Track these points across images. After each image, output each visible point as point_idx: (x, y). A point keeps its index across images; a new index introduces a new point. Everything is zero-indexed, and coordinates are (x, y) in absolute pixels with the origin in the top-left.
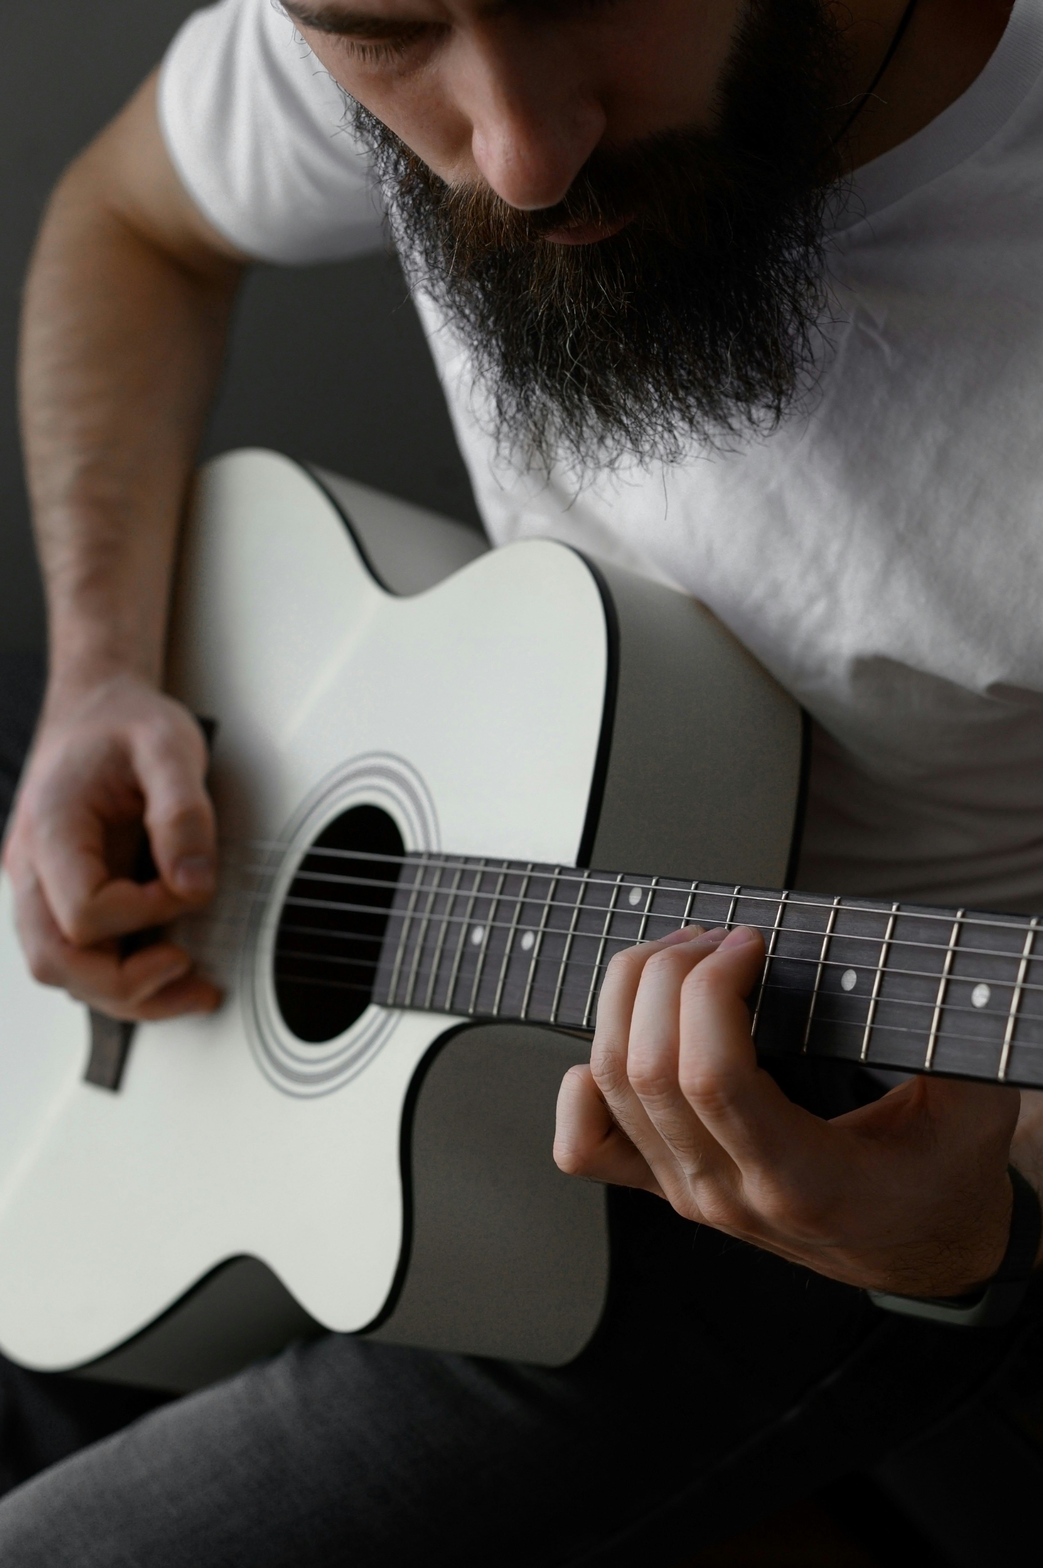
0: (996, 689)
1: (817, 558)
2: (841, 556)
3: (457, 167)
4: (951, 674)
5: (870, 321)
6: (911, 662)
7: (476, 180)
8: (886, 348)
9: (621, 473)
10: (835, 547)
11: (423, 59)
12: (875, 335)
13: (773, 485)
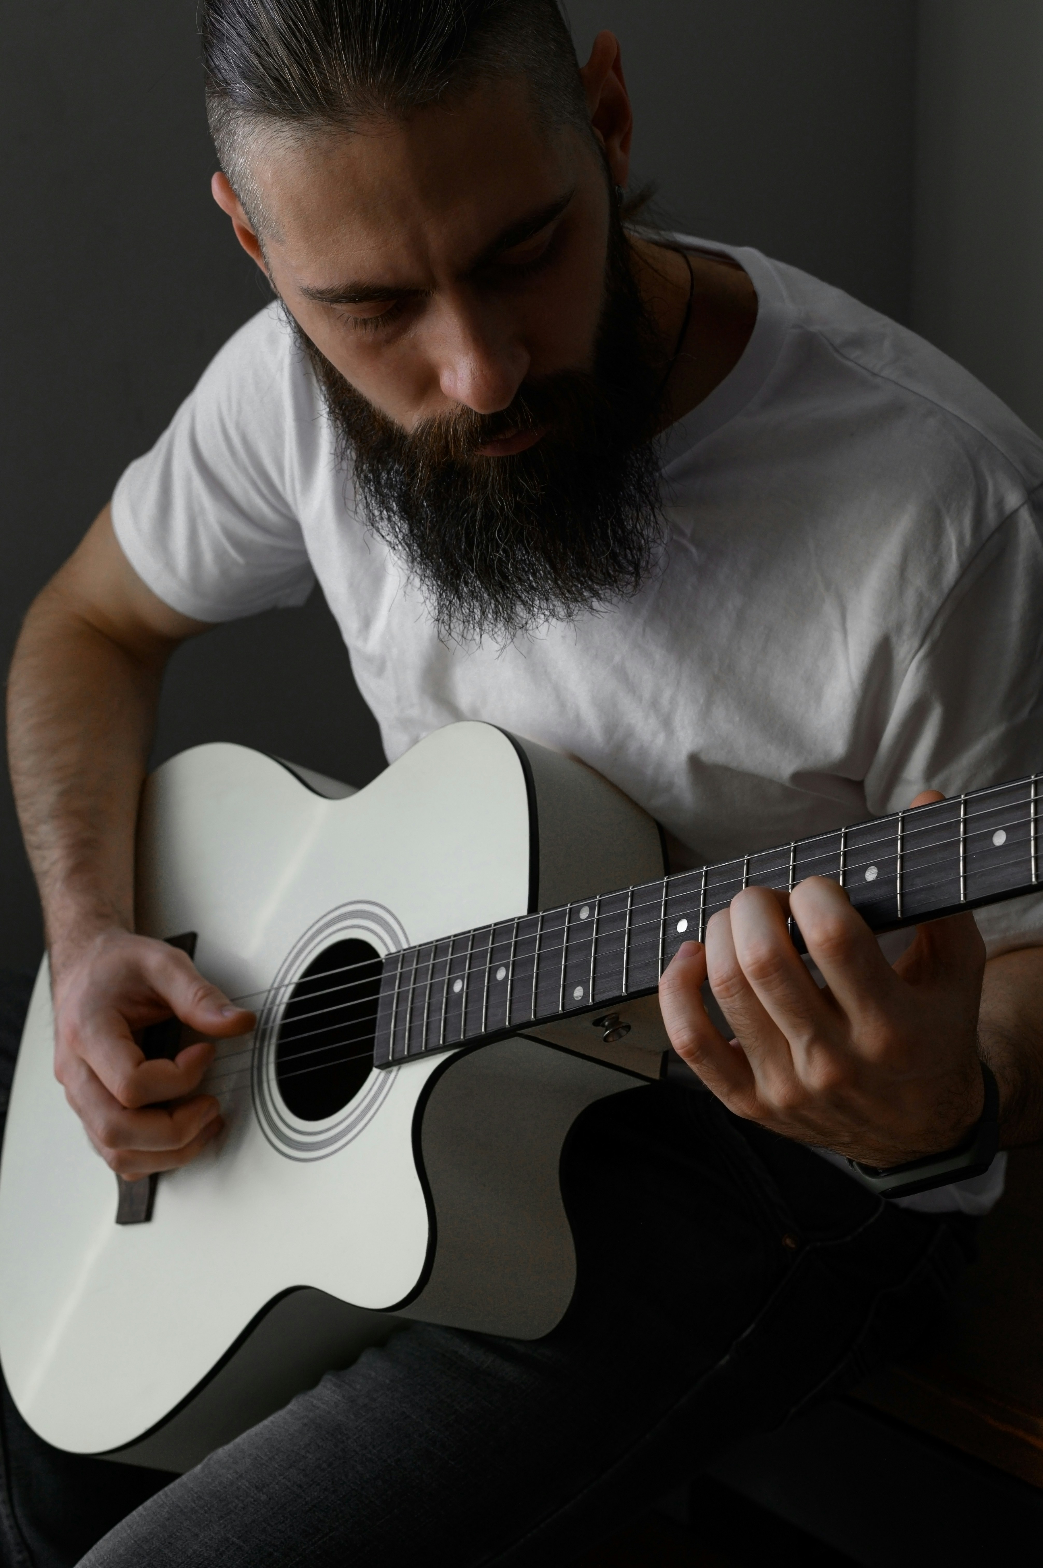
0: (797, 777)
1: (654, 704)
2: (673, 700)
3: (422, 408)
4: (762, 771)
5: (682, 533)
6: (733, 765)
7: (436, 414)
8: (693, 550)
9: (531, 632)
10: (667, 694)
11: (404, 328)
12: (685, 542)
13: (617, 658)
